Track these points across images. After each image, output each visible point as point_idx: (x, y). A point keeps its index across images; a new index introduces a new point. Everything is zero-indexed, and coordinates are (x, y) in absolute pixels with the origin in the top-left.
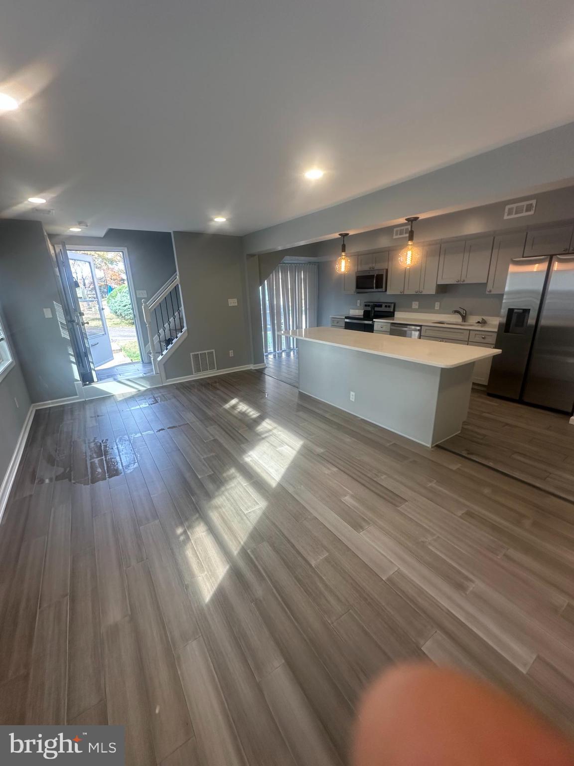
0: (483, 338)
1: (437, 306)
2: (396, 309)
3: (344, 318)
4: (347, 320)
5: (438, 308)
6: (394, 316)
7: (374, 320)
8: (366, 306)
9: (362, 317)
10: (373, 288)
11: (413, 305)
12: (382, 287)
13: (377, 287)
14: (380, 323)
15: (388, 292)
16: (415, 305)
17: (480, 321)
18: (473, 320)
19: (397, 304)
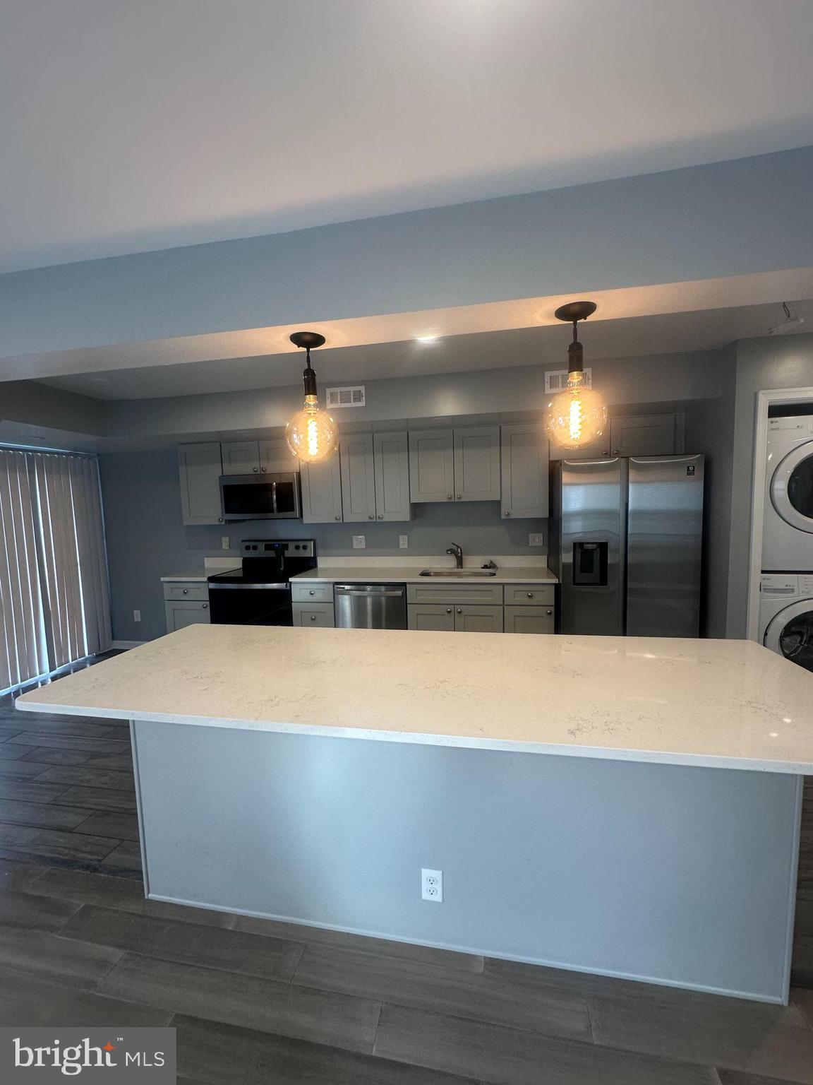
0: (529, 596)
1: (403, 542)
2: (319, 551)
3: (206, 579)
4: (212, 586)
5: (406, 546)
6: (316, 566)
7: (291, 580)
8: (248, 548)
9: (240, 574)
10: (273, 512)
11: (355, 543)
12: (292, 509)
13: (280, 509)
14: (308, 586)
15: (307, 520)
16: (359, 541)
17: (487, 564)
18: (474, 562)
19: (318, 541)
